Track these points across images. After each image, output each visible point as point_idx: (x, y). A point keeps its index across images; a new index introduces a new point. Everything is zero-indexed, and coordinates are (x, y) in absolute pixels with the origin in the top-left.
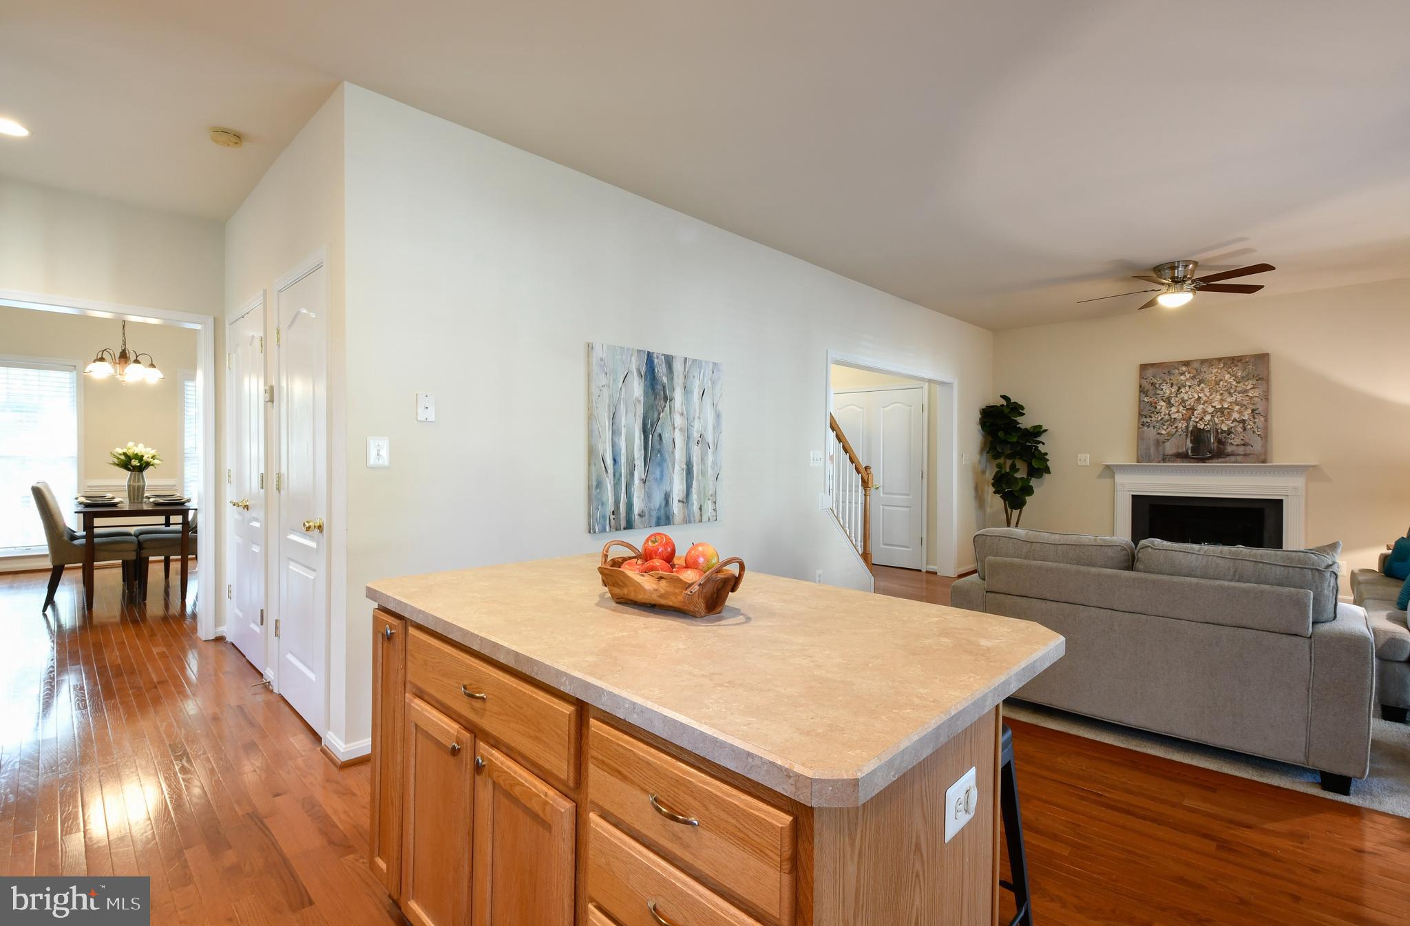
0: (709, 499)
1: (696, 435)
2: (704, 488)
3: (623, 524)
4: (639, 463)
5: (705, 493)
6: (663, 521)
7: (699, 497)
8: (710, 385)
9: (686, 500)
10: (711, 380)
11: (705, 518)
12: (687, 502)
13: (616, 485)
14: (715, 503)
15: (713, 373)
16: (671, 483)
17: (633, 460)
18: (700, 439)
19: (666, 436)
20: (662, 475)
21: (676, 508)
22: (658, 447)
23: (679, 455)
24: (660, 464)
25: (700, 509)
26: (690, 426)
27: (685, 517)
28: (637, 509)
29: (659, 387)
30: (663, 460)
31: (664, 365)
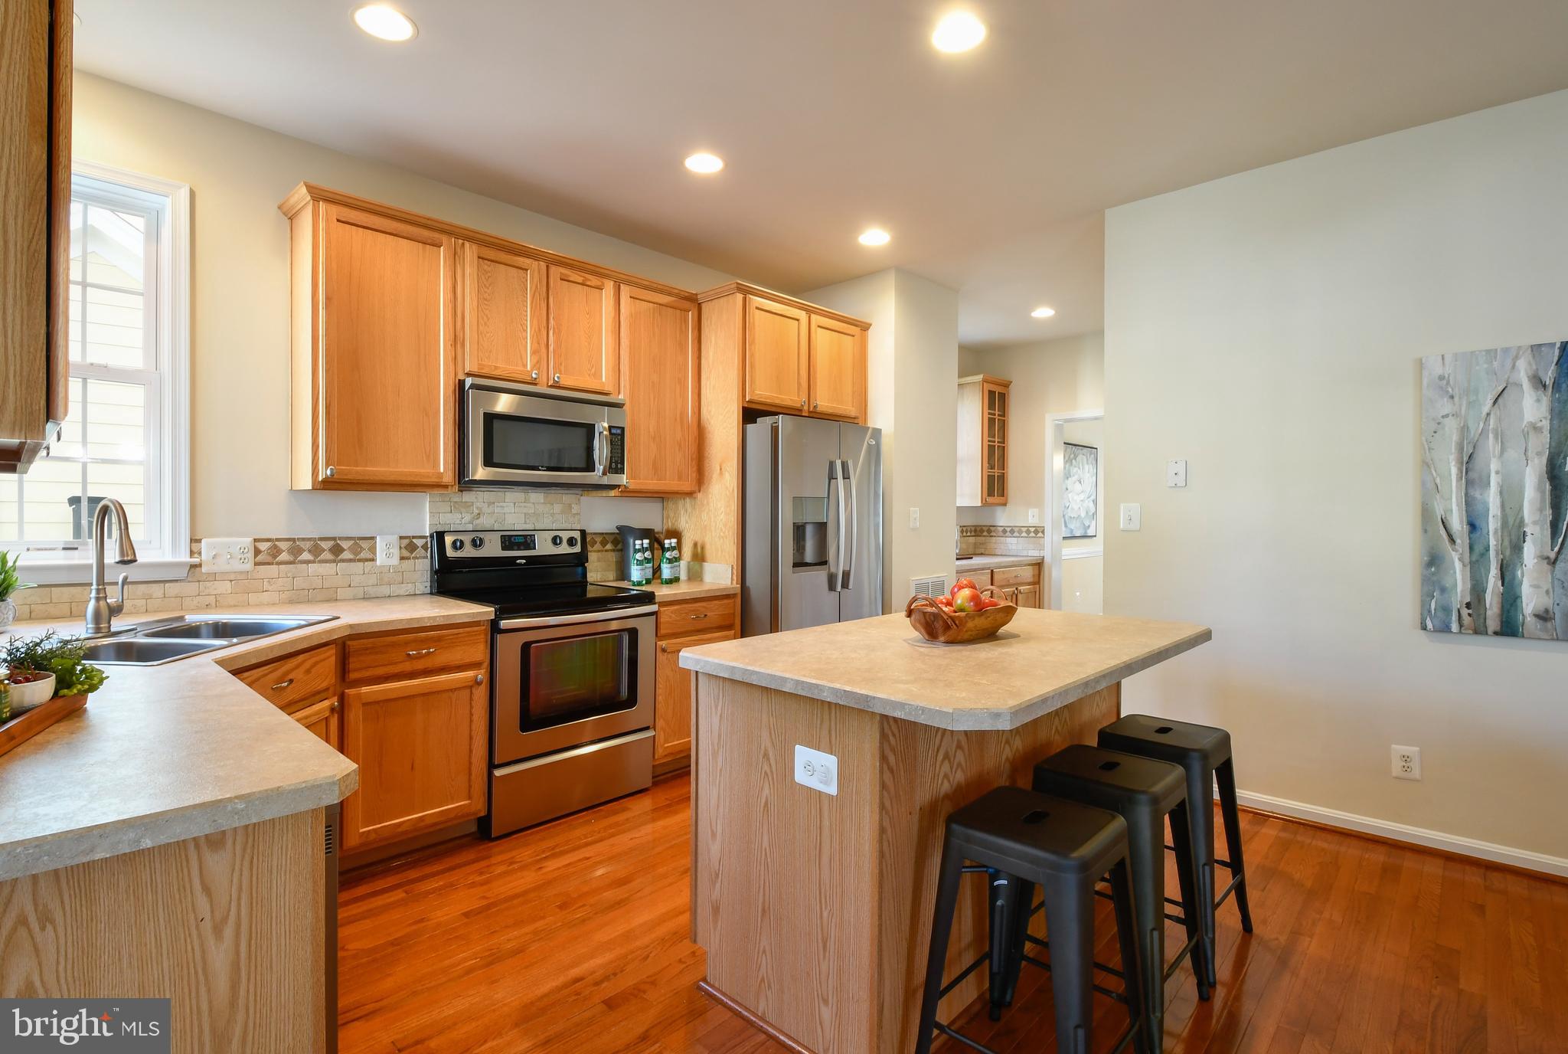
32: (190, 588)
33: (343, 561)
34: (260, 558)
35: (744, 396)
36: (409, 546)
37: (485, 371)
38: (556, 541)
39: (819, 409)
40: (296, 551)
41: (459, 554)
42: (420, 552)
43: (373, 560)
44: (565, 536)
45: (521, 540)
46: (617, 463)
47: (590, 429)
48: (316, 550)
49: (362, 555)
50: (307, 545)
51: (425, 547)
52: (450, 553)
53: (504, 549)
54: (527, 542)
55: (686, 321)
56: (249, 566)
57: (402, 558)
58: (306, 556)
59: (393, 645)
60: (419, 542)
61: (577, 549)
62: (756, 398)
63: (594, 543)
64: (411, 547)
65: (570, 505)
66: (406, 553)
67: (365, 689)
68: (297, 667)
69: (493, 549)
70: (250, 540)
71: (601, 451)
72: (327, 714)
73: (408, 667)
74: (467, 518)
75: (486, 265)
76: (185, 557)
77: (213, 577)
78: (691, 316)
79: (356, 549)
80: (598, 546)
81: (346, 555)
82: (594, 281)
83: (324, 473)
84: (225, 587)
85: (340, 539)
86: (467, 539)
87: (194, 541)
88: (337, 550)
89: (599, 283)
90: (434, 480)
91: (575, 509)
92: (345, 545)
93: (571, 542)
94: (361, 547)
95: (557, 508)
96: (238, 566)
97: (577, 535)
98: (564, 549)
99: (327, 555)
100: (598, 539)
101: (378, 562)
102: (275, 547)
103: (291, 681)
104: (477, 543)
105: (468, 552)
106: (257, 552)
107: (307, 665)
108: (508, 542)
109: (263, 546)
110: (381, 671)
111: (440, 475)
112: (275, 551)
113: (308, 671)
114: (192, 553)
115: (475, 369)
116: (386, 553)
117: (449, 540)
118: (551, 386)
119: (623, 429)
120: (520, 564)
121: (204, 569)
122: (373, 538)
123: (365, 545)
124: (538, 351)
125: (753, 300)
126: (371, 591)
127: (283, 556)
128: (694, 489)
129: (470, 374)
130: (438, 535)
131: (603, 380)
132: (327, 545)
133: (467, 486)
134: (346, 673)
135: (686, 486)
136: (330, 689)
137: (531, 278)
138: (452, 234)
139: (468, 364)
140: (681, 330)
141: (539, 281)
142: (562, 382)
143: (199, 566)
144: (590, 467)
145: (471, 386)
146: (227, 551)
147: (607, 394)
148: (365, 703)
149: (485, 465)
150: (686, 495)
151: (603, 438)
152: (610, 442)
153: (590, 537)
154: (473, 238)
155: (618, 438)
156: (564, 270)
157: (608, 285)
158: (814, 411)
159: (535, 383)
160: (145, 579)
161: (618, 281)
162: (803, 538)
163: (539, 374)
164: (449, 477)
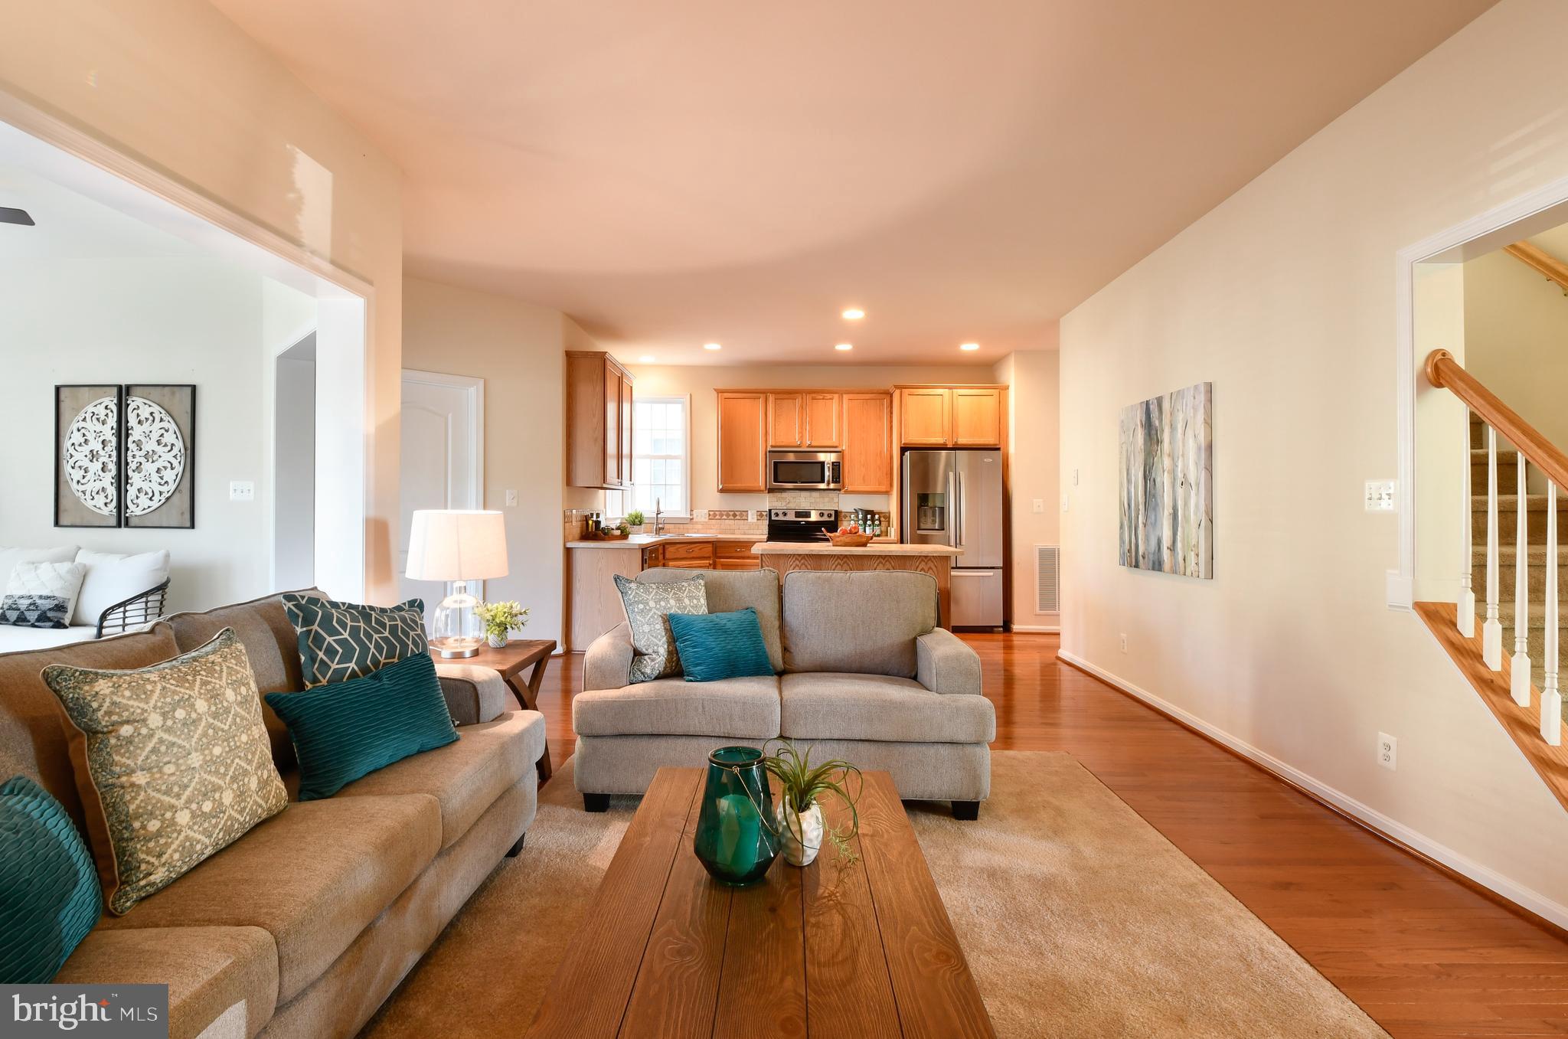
0: (1192, 550)
1: (1180, 475)
2: (1188, 537)
3: (1134, 564)
4: (1142, 507)
5: (1188, 543)
6: (1157, 566)
7: (1183, 546)
8: (1192, 415)
9: (1173, 548)
10: (1193, 408)
11: (1188, 572)
12: (1174, 550)
13: (1130, 527)
14: (1197, 555)
15: (1194, 398)
16: (1162, 528)
17: (1139, 505)
18: (1183, 480)
19: (1158, 480)
20: (1156, 520)
21: (1166, 554)
22: (1153, 491)
23: (1167, 500)
24: (1155, 509)
25: (1184, 560)
26: (1175, 465)
27: (1172, 567)
28: (1140, 553)
29: (1153, 432)
30: (1157, 504)
31: (1156, 410)
32: (690, 525)
33: (737, 519)
34: (710, 517)
35: (902, 441)
36: (760, 515)
37: (778, 444)
38: (822, 515)
39: (959, 443)
40: (721, 515)
41: (776, 519)
42: (764, 517)
43: (747, 519)
44: (826, 513)
45: (804, 514)
46: (837, 479)
47: (823, 464)
48: (728, 515)
49: (743, 518)
51: (766, 515)
52: (774, 518)
53: (796, 517)
54: (807, 514)
55: (883, 405)
56: (707, 520)
57: (757, 519)
58: (724, 517)
59: (731, 547)
60: (764, 514)
61: (833, 519)
62: (907, 442)
63: (846, 517)
64: (761, 515)
65: (833, 498)
66: (759, 518)
67: (722, 560)
68: (698, 546)
69: (791, 517)
70: (706, 511)
71: (828, 474)
72: (708, 565)
73: (734, 554)
74: (784, 504)
75: (778, 402)
76: (688, 515)
77: (697, 523)
78: (886, 402)
79: (741, 515)
80: (848, 518)
81: (738, 517)
82: (829, 396)
83: (720, 487)
84: (700, 527)
85: (736, 511)
86: (780, 512)
87: (692, 510)
88: (735, 515)
89: (831, 397)
90: (757, 489)
91: (836, 500)
92: (737, 513)
93: (830, 516)
94: (743, 515)
95: (826, 500)
96: (703, 519)
97: (833, 513)
98: (825, 518)
99: (731, 517)
100: (847, 514)
101: (749, 521)
102: (715, 513)
103: (693, 551)
104: (785, 514)
105: (781, 518)
106: (710, 515)
107: (701, 547)
108: (798, 514)
109: (711, 513)
110: (727, 555)
111: (760, 487)
112: (715, 515)
113: (700, 549)
114: (690, 515)
115: (774, 444)
116: (752, 517)
117: (773, 512)
118: (809, 447)
119: (839, 463)
120: (803, 524)
121: (694, 520)
122: (747, 511)
123: (744, 513)
124: (801, 433)
125: (906, 391)
126: (747, 532)
127: (718, 517)
128: (888, 490)
129: (772, 446)
130: (770, 510)
131: (834, 441)
132: (731, 513)
133: (771, 491)
134: (716, 553)
135: (883, 488)
136: (710, 557)
137: (798, 402)
138: (765, 392)
139: (771, 442)
140: (880, 409)
141: (802, 402)
142: (813, 444)
143: (692, 519)
144: (823, 481)
145: (769, 452)
146: (701, 515)
147: (836, 447)
148: (722, 565)
149: (775, 482)
150: (887, 493)
151: (829, 468)
152: (833, 469)
153: (843, 514)
154: (774, 392)
155: (837, 467)
156: (813, 395)
157: (836, 396)
158: (956, 443)
159: (799, 446)
160: (678, 522)
161: (841, 393)
162: (934, 515)
163: (801, 442)
164: (763, 488)
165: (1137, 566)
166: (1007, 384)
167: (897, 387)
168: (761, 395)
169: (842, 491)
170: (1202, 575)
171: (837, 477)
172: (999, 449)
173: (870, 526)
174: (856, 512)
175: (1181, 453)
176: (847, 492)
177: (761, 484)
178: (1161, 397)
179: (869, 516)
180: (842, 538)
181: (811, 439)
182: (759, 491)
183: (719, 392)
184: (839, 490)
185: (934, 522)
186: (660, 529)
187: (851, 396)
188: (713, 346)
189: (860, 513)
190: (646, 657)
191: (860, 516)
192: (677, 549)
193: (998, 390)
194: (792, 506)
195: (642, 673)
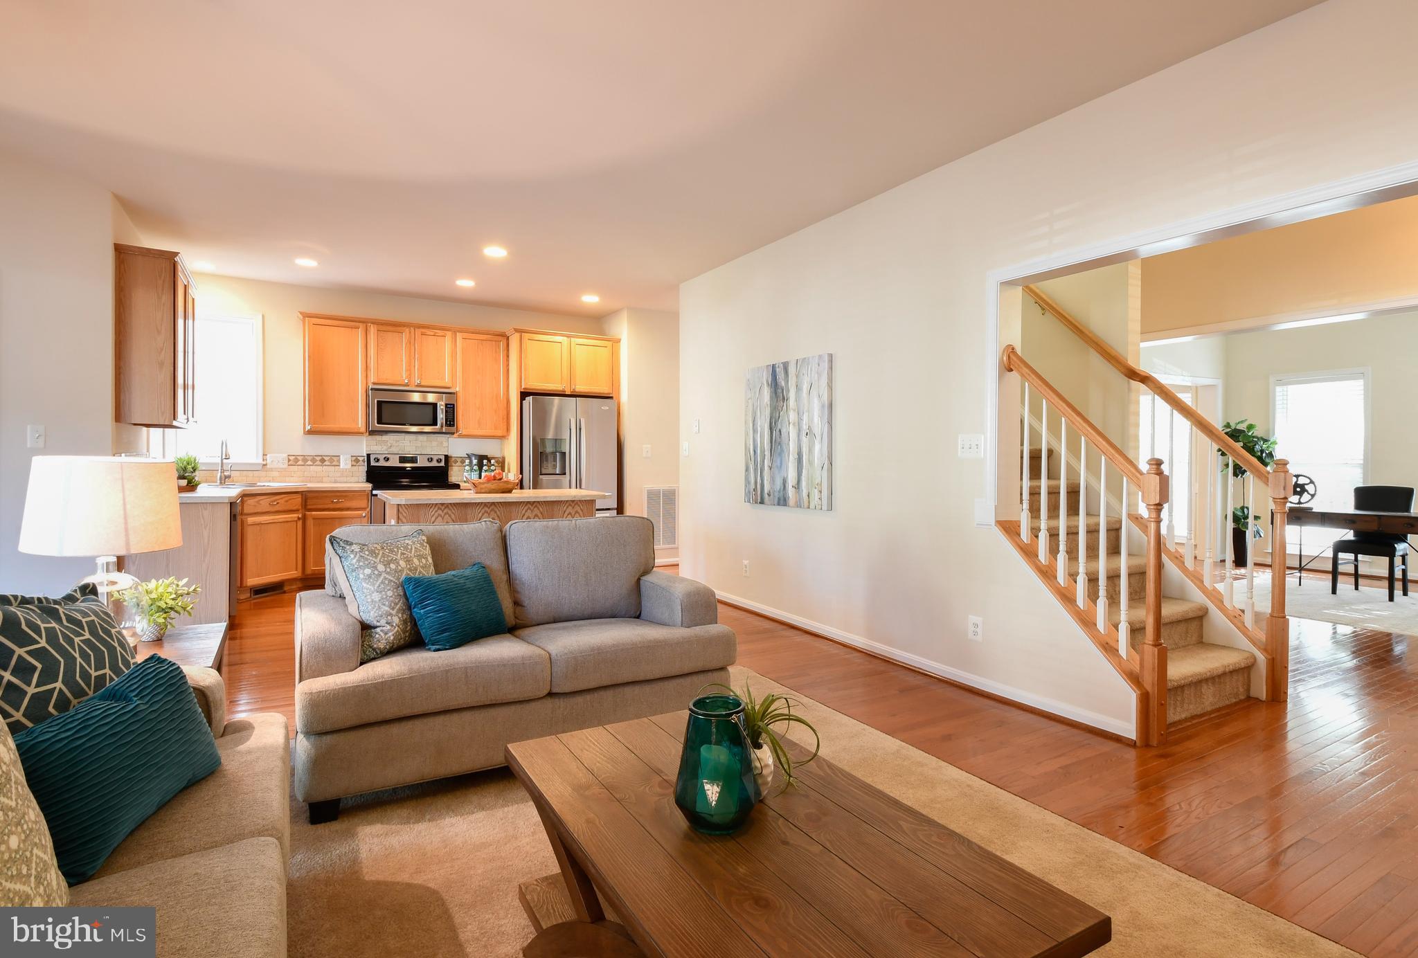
0: (816, 488)
1: (805, 427)
2: (812, 477)
3: (759, 501)
4: (767, 453)
5: (812, 481)
6: (782, 502)
7: (808, 484)
8: (816, 378)
9: (798, 486)
10: (818, 373)
11: (812, 506)
12: (798, 488)
13: (756, 470)
14: (821, 492)
15: (819, 365)
16: (787, 471)
17: (764, 451)
18: (808, 431)
19: (784, 431)
20: (781, 464)
21: (791, 492)
22: (778, 440)
23: (792, 446)
24: (780, 454)
25: (808, 496)
26: (800, 419)
27: (796, 502)
28: (766, 491)
29: (780, 391)
30: (782, 451)
31: (782, 372)
32: (263, 474)
33: (326, 465)
34: (290, 463)
35: (521, 386)
36: (356, 460)
37: (381, 382)
38: (430, 460)
39: (577, 390)
40: (305, 460)
41: (377, 464)
42: (361, 463)
43: (339, 466)
44: (435, 458)
45: (410, 459)
46: (450, 422)
47: (434, 405)
48: (314, 460)
49: (334, 463)
50: (309, 458)
51: (364, 461)
52: (373, 463)
53: (400, 462)
54: (413, 460)
55: (499, 347)
56: (286, 466)
57: (352, 466)
58: (309, 463)
59: (326, 497)
60: (361, 459)
61: (442, 464)
62: (528, 386)
63: (456, 462)
64: (357, 461)
65: (442, 443)
66: (355, 463)
67: (313, 513)
68: (282, 498)
69: (394, 462)
70: (285, 455)
71: (441, 416)
72: (296, 519)
73: (331, 506)
74: (385, 448)
75: (381, 334)
76: (260, 461)
77: (271, 470)
78: (502, 344)
79: (331, 460)
80: (459, 464)
81: (327, 463)
82: (440, 333)
83: (308, 428)
84: (275, 474)
85: (324, 456)
86: (381, 457)
87: (264, 455)
88: (323, 461)
89: (443, 334)
90: (356, 431)
91: (445, 444)
92: (326, 458)
93: (439, 461)
94: (334, 460)
95: (434, 444)
96: (282, 466)
97: (442, 459)
98: (434, 464)
99: (318, 463)
100: (459, 460)
101: (341, 467)
102: (296, 458)
103: (278, 503)
104: (386, 460)
105: (382, 463)
106: (289, 460)
107: (286, 499)
108: (403, 460)
109: (292, 458)
110: (320, 507)
111: (360, 428)
112: (296, 460)
113: (287, 501)
114: (263, 460)
115: (376, 381)
116: (345, 463)
117: (372, 457)
118: (417, 386)
119: (454, 405)
120: (409, 470)
121: (268, 466)
122: (339, 456)
123: (335, 459)
124: (409, 370)
125: (526, 336)
126: (338, 479)
127: (300, 463)
128: (505, 434)
129: (374, 384)
130: (368, 456)
131: (447, 381)
132: (318, 458)
133: (372, 433)
134: (306, 505)
135: (499, 433)
136: (298, 510)
137: (405, 336)
138: (365, 322)
139: (372, 379)
140: (496, 352)
141: (410, 337)
142: (423, 384)
143: (266, 465)
144: (435, 423)
145: (372, 389)
146: (277, 459)
147: (449, 388)
148: (314, 519)
149: (378, 423)
150: (503, 437)
151: (442, 409)
152: (446, 411)
153: (453, 459)
154: (375, 322)
155: (451, 409)
156: (423, 330)
157: (449, 334)
158: (574, 391)
159: (407, 385)
160: (246, 469)
161: (455, 332)
162: (555, 460)
163: (409, 381)
164: (363, 429)
165: (762, 502)
166: (618, 337)
167: (517, 330)
168: (361, 325)
169: (455, 435)
170: (825, 507)
171: (451, 421)
172: (611, 398)
173: (486, 471)
174: (469, 457)
175: (806, 409)
176: (461, 436)
177: (361, 424)
178: (788, 362)
179: (485, 462)
180: (486, 485)
181: (420, 377)
182: (359, 433)
183: (306, 316)
184: (453, 434)
185: (555, 466)
186: (226, 477)
187: (465, 335)
188: (307, 263)
189: (473, 458)
190: (378, 630)
191: (475, 462)
192: (258, 502)
193: (611, 343)
194: (394, 450)
195: (374, 650)
